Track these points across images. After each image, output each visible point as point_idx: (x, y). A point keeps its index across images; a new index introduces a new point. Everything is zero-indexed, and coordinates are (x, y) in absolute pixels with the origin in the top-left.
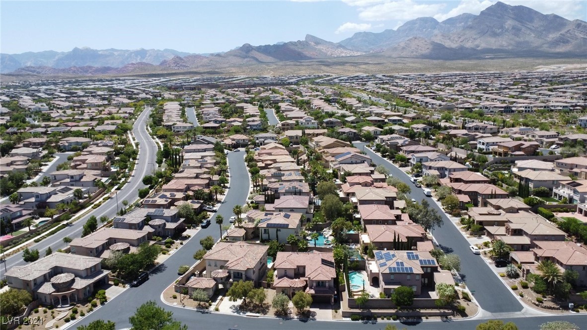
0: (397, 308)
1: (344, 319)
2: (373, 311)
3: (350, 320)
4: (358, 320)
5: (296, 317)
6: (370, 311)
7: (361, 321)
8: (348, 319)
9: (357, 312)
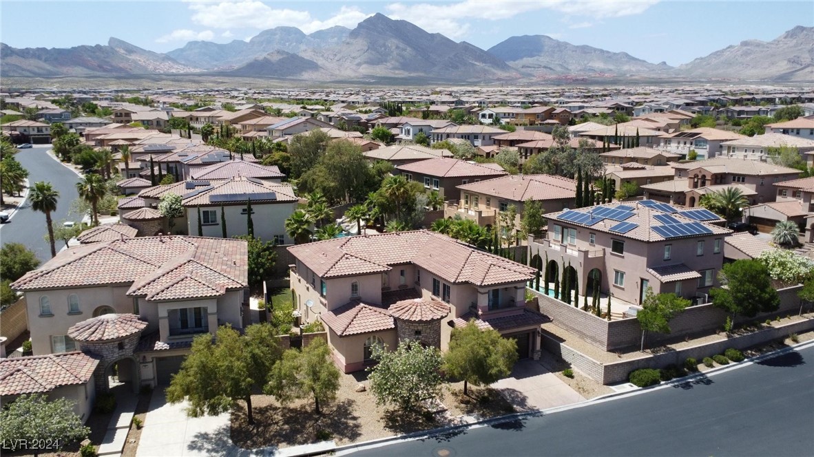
0: (724, 329)
2: (680, 347)
3: (635, 387)
4: (655, 382)
5: (471, 419)
6: (674, 350)
7: (667, 384)
8: (627, 387)
9: (643, 360)
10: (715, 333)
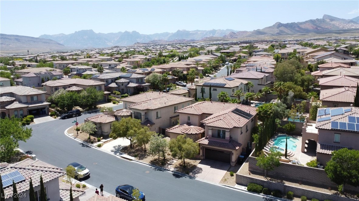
0: (336, 189)
1: (237, 186)
3: (246, 190)
4: (258, 192)
5: (172, 170)
6: (284, 184)
7: (263, 195)
8: (243, 188)
9: (259, 180)
10: (327, 188)
